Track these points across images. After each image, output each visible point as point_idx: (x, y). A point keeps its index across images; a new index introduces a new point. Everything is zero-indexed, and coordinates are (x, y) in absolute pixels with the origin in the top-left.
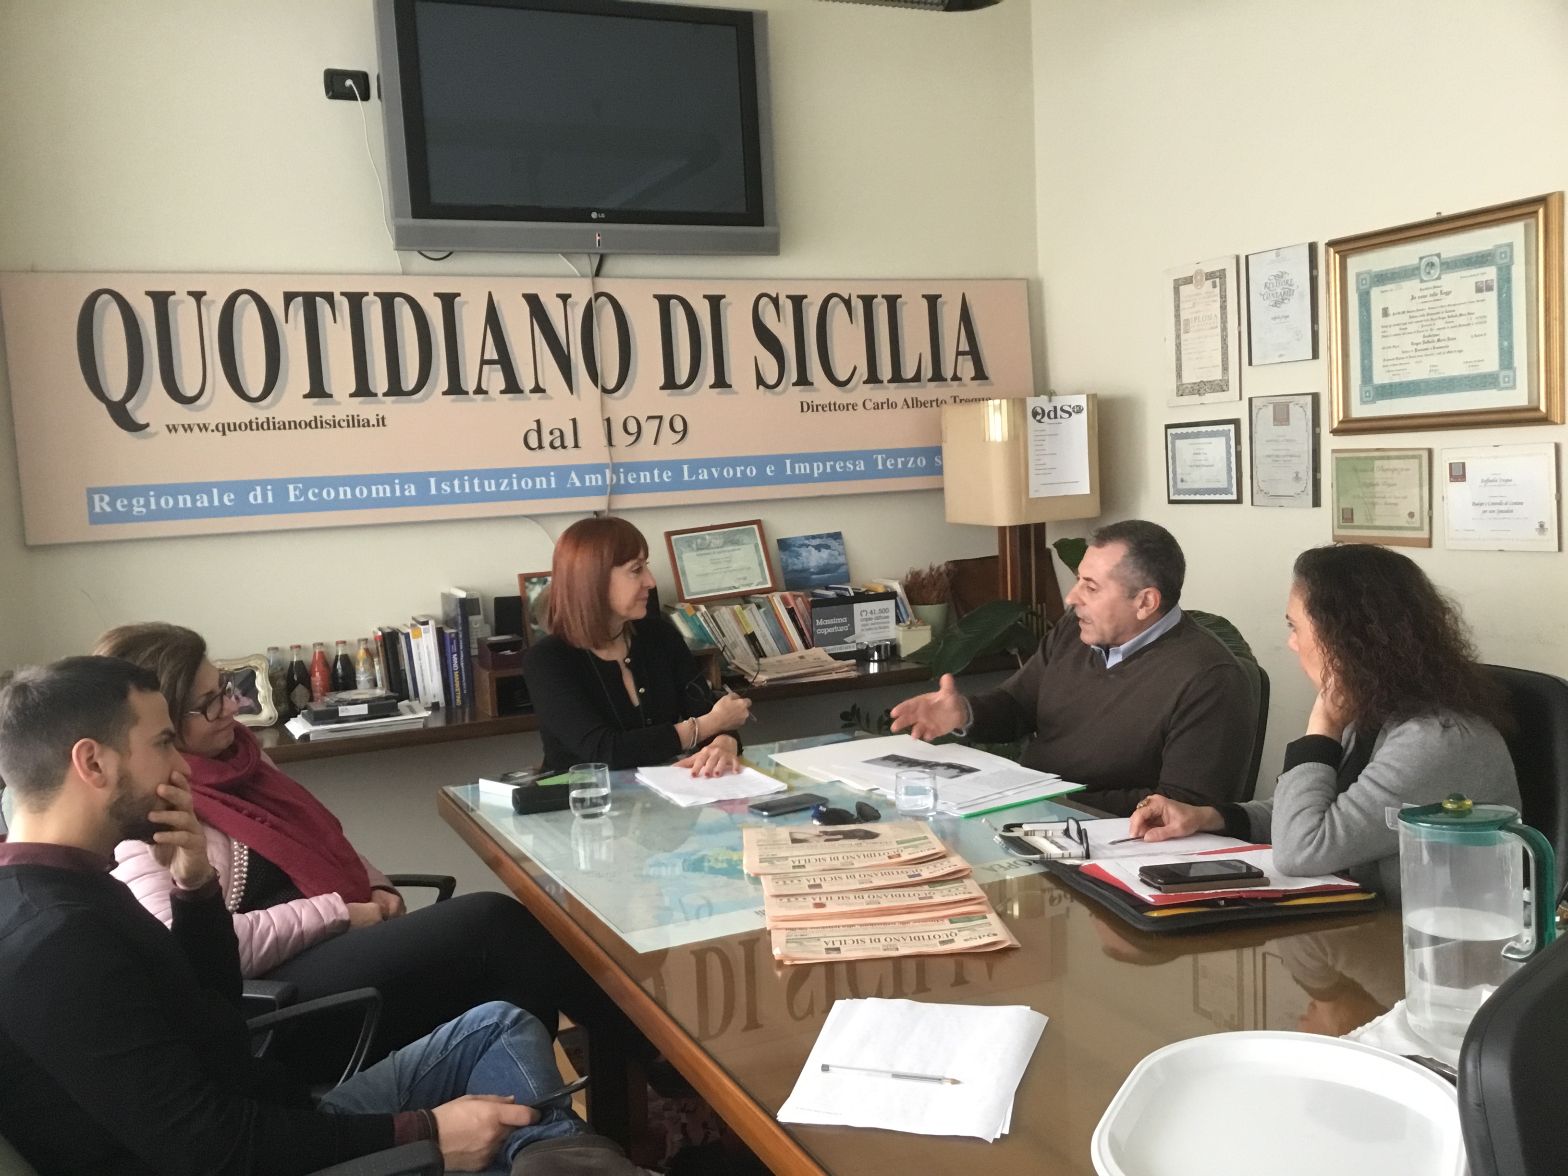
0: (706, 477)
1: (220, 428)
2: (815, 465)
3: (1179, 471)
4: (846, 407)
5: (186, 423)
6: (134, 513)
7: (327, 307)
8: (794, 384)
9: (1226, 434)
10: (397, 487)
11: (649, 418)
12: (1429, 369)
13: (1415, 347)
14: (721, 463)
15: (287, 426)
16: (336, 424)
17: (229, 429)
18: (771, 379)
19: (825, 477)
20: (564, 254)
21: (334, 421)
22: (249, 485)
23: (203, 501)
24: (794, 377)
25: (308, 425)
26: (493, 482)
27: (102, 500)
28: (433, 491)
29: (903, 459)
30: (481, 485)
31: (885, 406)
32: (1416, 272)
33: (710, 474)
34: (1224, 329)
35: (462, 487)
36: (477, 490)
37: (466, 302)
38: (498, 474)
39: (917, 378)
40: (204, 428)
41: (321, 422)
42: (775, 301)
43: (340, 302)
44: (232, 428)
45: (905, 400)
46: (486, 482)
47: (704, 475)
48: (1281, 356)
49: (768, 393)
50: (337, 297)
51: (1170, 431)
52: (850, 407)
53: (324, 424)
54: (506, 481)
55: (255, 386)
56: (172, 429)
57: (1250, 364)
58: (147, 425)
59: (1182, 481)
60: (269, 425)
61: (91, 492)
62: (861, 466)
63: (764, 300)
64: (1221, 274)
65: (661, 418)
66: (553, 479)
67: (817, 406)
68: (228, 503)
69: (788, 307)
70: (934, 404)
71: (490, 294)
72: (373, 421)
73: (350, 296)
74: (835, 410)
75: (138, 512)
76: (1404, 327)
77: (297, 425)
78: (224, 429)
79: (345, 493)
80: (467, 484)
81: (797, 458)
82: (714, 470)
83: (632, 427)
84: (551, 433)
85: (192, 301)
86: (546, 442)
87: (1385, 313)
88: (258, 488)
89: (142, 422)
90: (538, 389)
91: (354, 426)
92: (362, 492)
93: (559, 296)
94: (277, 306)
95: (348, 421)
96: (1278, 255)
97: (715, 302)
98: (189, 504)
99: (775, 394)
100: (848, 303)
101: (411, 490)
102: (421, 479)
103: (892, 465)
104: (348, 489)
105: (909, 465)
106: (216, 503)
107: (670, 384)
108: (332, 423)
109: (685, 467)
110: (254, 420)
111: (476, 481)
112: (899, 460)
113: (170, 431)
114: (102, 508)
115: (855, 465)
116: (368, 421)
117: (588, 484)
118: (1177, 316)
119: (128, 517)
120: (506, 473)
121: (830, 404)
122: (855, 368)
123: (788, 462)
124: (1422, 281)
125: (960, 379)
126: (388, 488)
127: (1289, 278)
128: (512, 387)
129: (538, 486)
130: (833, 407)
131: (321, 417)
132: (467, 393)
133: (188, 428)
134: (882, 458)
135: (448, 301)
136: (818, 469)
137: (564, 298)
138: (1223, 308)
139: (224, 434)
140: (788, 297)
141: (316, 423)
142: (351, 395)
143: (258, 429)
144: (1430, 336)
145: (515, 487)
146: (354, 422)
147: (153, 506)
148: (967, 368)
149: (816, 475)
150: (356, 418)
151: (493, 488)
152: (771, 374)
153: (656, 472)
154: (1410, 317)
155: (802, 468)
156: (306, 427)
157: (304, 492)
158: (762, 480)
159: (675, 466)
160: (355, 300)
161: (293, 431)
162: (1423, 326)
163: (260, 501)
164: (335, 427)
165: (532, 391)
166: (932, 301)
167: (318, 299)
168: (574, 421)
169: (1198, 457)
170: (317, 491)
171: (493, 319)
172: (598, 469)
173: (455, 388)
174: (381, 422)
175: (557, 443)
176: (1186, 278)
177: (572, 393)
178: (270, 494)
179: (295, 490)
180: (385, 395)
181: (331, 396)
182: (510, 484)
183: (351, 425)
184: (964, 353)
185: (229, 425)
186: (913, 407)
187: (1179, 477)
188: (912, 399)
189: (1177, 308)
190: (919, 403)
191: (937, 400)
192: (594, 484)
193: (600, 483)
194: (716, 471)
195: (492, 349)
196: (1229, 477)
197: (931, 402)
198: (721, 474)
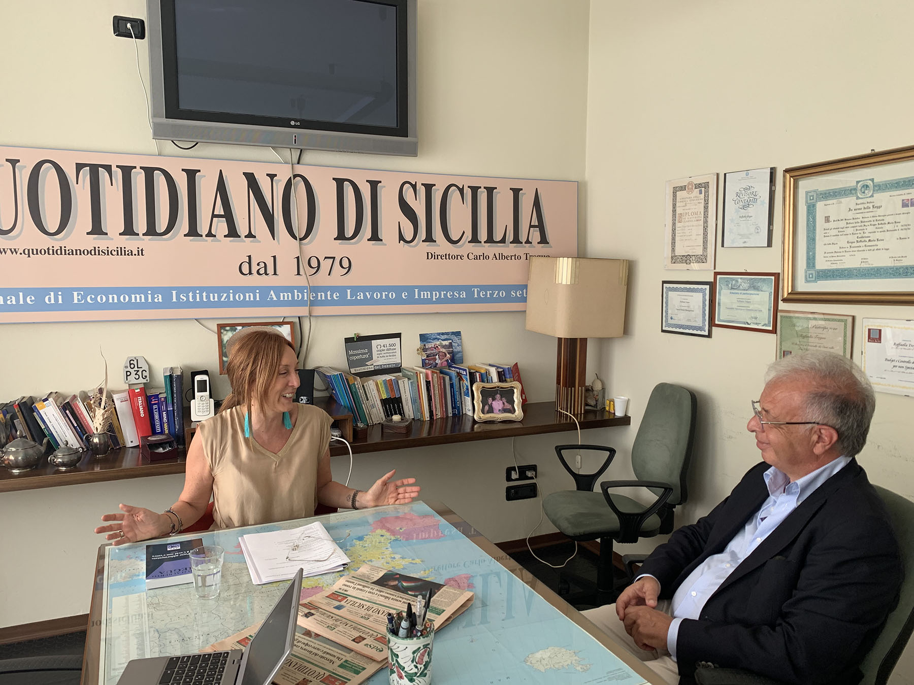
0: (362, 298)
1: (26, 252)
2: (434, 293)
3: (670, 312)
4: (456, 257)
7: (107, 175)
8: (423, 241)
9: (703, 291)
10: (150, 296)
11: (326, 258)
12: (861, 260)
13: (850, 244)
14: (373, 289)
15: (74, 253)
16: (109, 253)
17: (33, 254)
18: (409, 237)
19: (439, 301)
20: (273, 148)
21: (108, 251)
22: (45, 291)
23: (12, 301)
24: (424, 236)
25: (89, 252)
26: (216, 295)
28: (174, 300)
29: (491, 292)
30: (208, 297)
31: (482, 258)
32: (853, 192)
33: (365, 296)
34: (706, 222)
35: (194, 297)
36: (205, 300)
37: (204, 176)
38: (220, 290)
39: (503, 241)
40: (14, 251)
41: (99, 250)
42: (414, 187)
43: (116, 172)
44: (35, 253)
46: (211, 295)
47: (361, 296)
48: (745, 242)
49: (406, 245)
50: (114, 169)
51: (665, 285)
52: (459, 257)
53: (101, 253)
54: (225, 295)
55: (52, 225)
57: (723, 246)
59: (672, 318)
60: (62, 251)
62: (464, 295)
63: (407, 185)
64: (706, 185)
65: (334, 258)
66: (258, 295)
67: (438, 256)
68: (29, 302)
69: (422, 191)
71: (221, 172)
72: (135, 252)
73: (123, 168)
74: (449, 259)
76: (842, 230)
77: (82, 252)
78: (29, 253)
79: (113, 298)
80: (198, 296)
81: (422, 288)
82: (367, 293)
83: (314, 263)
84: (258, 264)
85: (10, 166)
86: (254, 271)
87: (827, 219)
90: (250, 235)
91: (121, 255)
92: (125, 298)
93: (268, 175)
94: (71, 173)
95: (118, 251)
96: (747, 175)
97: (374, 184)
98: (2, 302)
99: (411, 246)
100: (461, 191)
101: (159, 299)
102: (166, 292)
103: (483, 295)
104: (115, 296)
106: (21, 302)
107: (341, 236)
108: (106, 252)
109: (349, 291)
110: (51, 248)
111: (204, 294)
112: (488, 292)
115: (460, 295)
116: (132, 252)
117: (282, 299)
118: (674, 211)
120: (226, 289)
121: (446, 255)
123: (416, 290)
124: (858, 198)
125: (531, 243)
126: (143, 296)
127: (755, 190)
128: (233, 233)
129: (247, 299)
131: (98, 247)
132: (201, 236)
133: (3, 251)
134: (477, 290)
135: (191, 175)
136: (435, 296)
137: (272, 176)
138: (706, 208)
139: (29, 256)
140: (423, 184)
141: (95, 251)
142: (121, 234)
144: (862, 237)
145: (231, 299)
146: (121, 252)
148: (536, 235)
149: (434, 300)
150: (123, 249)
151: (216, 299)
152: (408, 234)
153: (329, 293)
154: (847, 223)
155: (425, 295)
156: (88, 254)
157: (84, 297)
158: (398, 301)
159: (342, 290)
160: (127, 171)
161: (78, 256)
162: (857, 230)
163: (53, 302)
165: (246, 237)
166: (516, 192)
167: (100, 169)
168: (274, 257)
169: (683, 304)
170: (93, 297)
171: (222, 188)
172: (290, 289)
173: (193, 232)
174: (141, 252)
175: (262, 271)
176: (681, 187)
177: (274, 239)
178: (60, 297)
179: (78, 296)
180: (144, 234)
181: (106, 234)
182: (228, 297)
183: (119, 254)
184: (534, 226)
185: (33, 250)
186: (499, 259)
187: (669, 316)
188: (499, 254)
189: (674, 206)
190: (503, 257)
191: (515, 255)
192: (286, 299)
193: (290, 299)
194: (369, 294)
195: (220, 207)
196: (704, 320)
197: (511, 256)
198: (372, 296)
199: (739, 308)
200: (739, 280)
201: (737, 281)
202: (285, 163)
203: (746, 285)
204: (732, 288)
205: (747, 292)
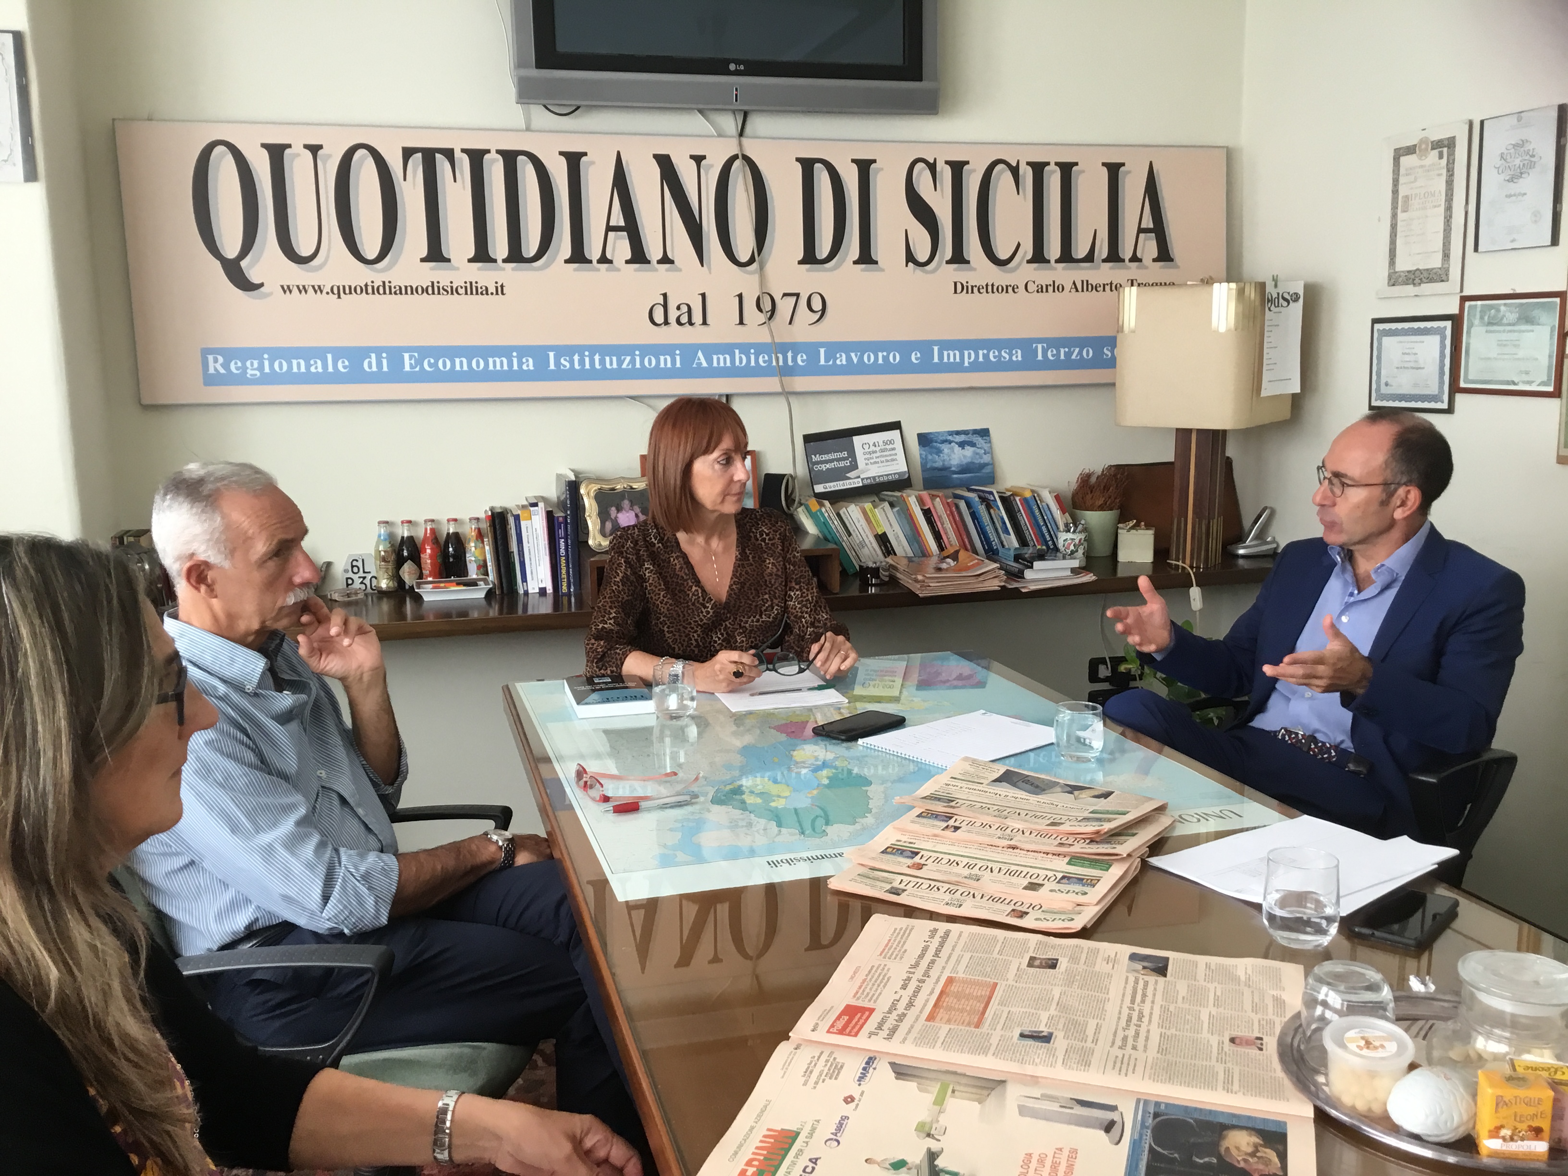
0: (844, 362)
1: (336, 291)
2: (966, 353)
3: (1383, 372)
4: (1006, 289)
5: (301, 284)
6: (248, 376)
7: (447, 165)
8: (948, 262)
9: (1441, 332)
10: (515, 360)
11: (785, 295)
14: (862, 347)
15: (403, 292)
16: (454, 291)
17: (345, 293)
18: (922, 257)
19: (975, 367)
20: (701, 111)
21: (452, 287)
22: (365, 352)
23: (317, 367)
24: (949, 255)
25: (425, 290)
26: (614, 359)
27: (216, 361)
28: (552, 366)
29: (1067, 350)
30: (603, 362)
31: (1050, 289)
33: (849, 359)
34: (1449, 208)
35: (582, 362)
36: (597, 366)
37: (593, 163)
38: (619, 351)
39: (1090, 258)
40: (318, 289)
41: (439, 288)
42: (932, 167)
43: (461, 160)
44: (347, 291)
45: (1074, 283)
46: (607, 359)
47: (842, 360)
48: (1513, 241)
49: (919, 271)
50: (458, 154)
51: (1377, 326)
52: (1010, 289)
53: (441, 290)
54: (628, 358)
55: (371, 249)
56: (287, 289)
57: (1476, 249)
58: (262, 285)
59: (1387, 384)
60: (385, 289)
61: (206, 352)
62: (1018, 356)
63: (920, 166)
64: (1450, 143)
65: (797, 295)
66: (678, 358)
67: (972, 287)
68: (342, 370)
69: (946, 174)
70: (1108, 288)
71: (619, 153)
72: (492, 289)
73: (471, 153)
74: (993, 292)
75: (251, 375)
77: (414, 290)
78: (339, 292)
79: (461, 364)
80: (587, 360)
81: (946, 345)
82: (853, 355)
83: (767, 305)
84: (678, 308)
85: (308, 154)
86: (672, 319)
88: (373, 356)
89: (256, 280)
90: (665, 260)
91: (472, 293)
92: (477, 364)
93: (692, 157)
94: (395, 162)
95: (466, 287)
96: (1519, 120)
97: (864, 167)
98: (303, 369)
99: (927, 272)
100: (1015, 171)
101: (529, 364)
102: (539, 353)
103: (1053, 356)
104: (465, 361)
105: (1073, 357)
106: (330, 369)
107: (810, 257)
108: (449, 290)
109: (822, 351)
110: (370, 284)
111: (597, 358)
112: (1062, 351)
113: (285, 292)
114: (216, 369)
115: (1011, 355)
116: (487, 289)
117: (715, 364)
118: (1395, 192)
119: (241, 380)
120: (628, 350)
121: (987, 285)
122: (1019, 245)
123: (936, 349)
125: (1140, 260)
126: (505, 360)
127: (1531, 147)
128: (639, 256)
129: (662, 365)
130: (991, 288)
131: (438, 282)
132: (590, 262)
133: (302, 289)
134: (1043, 347)
135: (574, 160)
136: (969, 357)
137: (698, 159)
138: (1450, 183)
139: (339, 297)
140: (947, 162)
141: (433, 289)
142: (470, 261)
143: (373, 293)
145: (638, 365)
146: (472, 289)
147: (267, 370)
148: (1149, 247)
149: (966, 364)
150: (474, 284)
151: (615, 366)
152: (922, 248)
153: (790, 355)
155: (951, 356)
156: (423, 292)
157: (419, 362)
158: (905, 367)
159: (811, 349)
160: (477, 157)
161: (409, 296)
163: (374, 369)
164: (452, 294)
165: (659, 262)
166: (1114, 170)
167: (438, 156)
168: (703, 296)
169: (1407, 358)
170: (432, 361)
171: (620, 182)
172: (728, 349)
173: (578, 256)
174: (500, 290)
175: (684, 319)
176: (1408, 148)
177: (702, 265)
178: (385, 362)
179: (410, 359)
180: (504, 261)
181: (449, 260)
182: (633, 361)
183: (469, 292)
184: (1147, 231)
185: (344, 287)
186: (1083, 291)
187: (1383, 381)
188: (1083, 282)
189: (1396, 182)
190: (1090, 287)
191: (1111, 284)
192: (722, 364)
193: (728, 364)
194: (856, 355)
195: (619, 214)
196: (1441, 382)
197: (1104, 285)
198: (861, 359)
199: (1500, 356)
200: (1503, 308)
201: (1498, 310)
202: (720, 135)
203: (1512, 317)
204: (1490, 324)
205: (1516, 328)
